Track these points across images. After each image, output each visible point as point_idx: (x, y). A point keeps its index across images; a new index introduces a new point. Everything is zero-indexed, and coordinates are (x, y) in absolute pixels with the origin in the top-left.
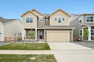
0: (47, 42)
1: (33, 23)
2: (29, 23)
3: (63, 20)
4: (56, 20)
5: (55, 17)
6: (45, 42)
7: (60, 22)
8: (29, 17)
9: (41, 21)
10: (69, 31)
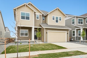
0: (47, 42)
1: (30, 20)
2: (25, 20)
3: (60, 20)
4: (54, 19)
5: (53, 16)
6: (45, 42)
7: (57, 21)
8: (25, 12)
9: (38, 18)
10: (66, 32)
